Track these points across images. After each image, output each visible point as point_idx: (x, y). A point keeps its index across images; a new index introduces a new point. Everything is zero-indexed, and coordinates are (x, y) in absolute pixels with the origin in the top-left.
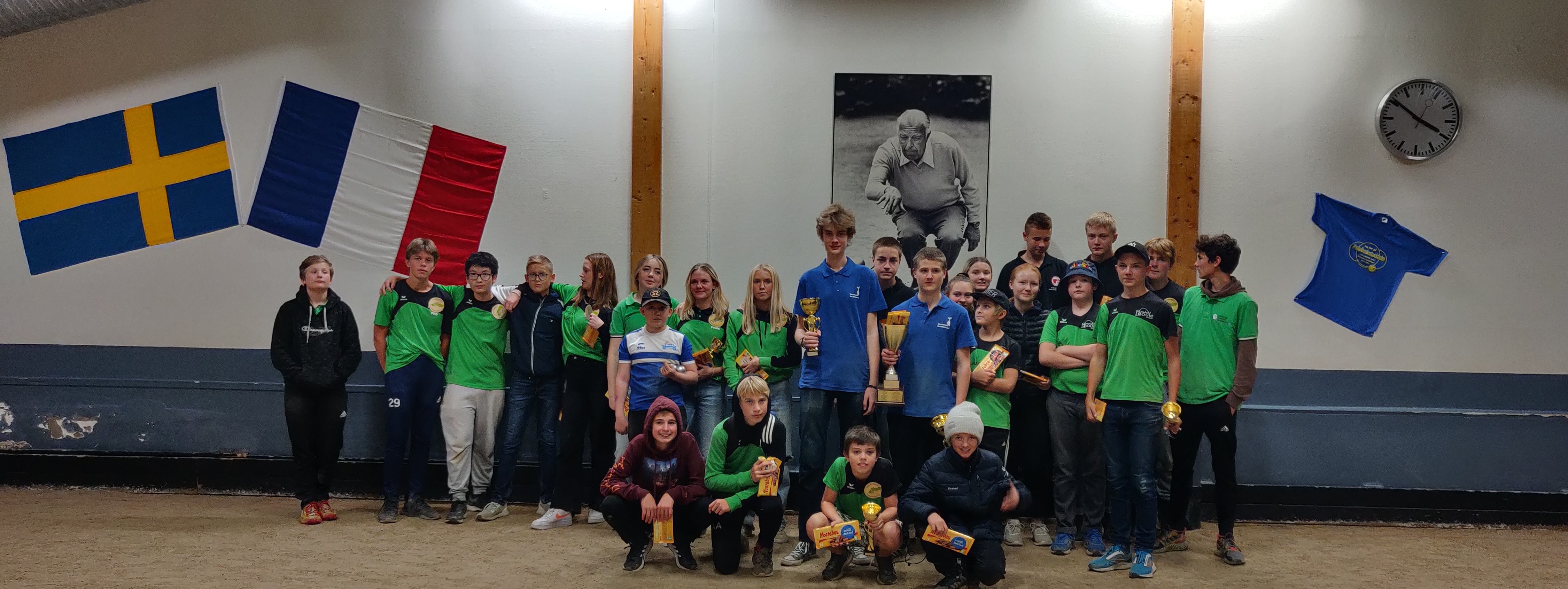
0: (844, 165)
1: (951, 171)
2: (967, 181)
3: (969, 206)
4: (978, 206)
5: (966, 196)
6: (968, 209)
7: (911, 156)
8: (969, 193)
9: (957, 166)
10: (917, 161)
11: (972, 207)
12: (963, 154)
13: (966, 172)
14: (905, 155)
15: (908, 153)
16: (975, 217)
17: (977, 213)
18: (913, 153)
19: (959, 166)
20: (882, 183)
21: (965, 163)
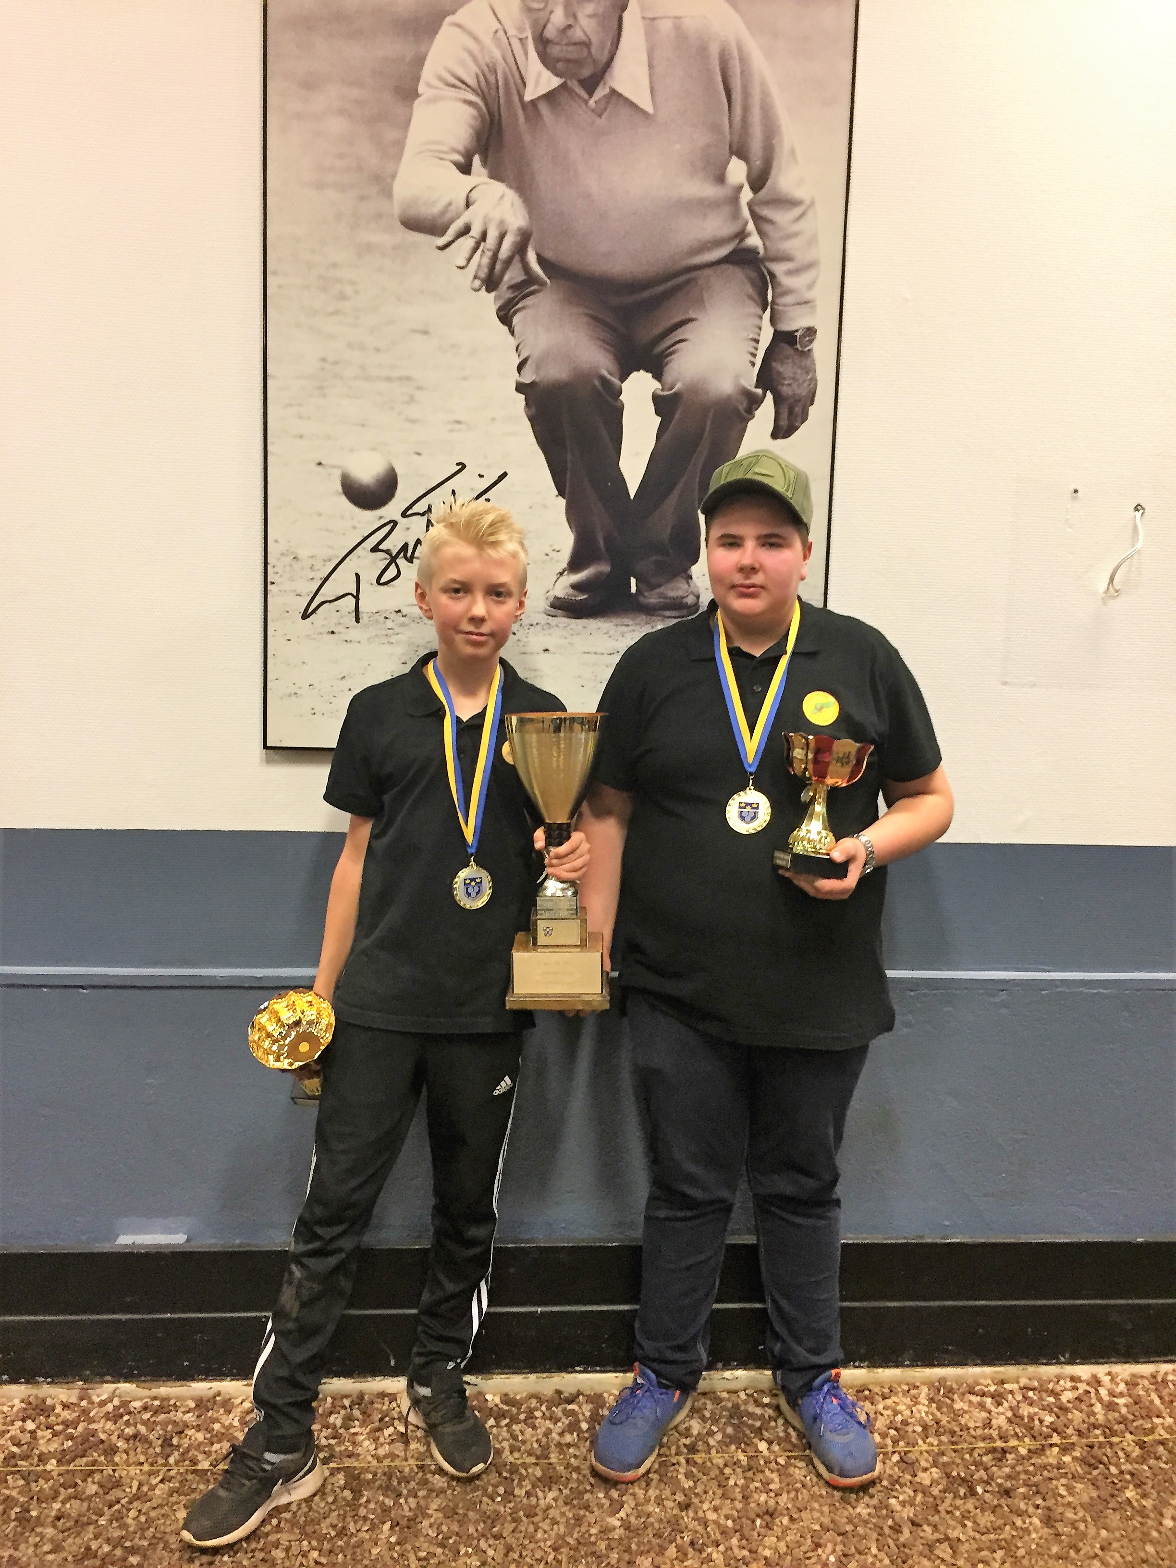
0: (310, 84)
1: (716, 128)
2: (774, 172)
3: (778, 269)
4: (809, 266)
5: (767, 228)
6: (772, 275)
7: (568, 61)
8: (782, 217)
9: (738, 111)
10: (591, 84)
11: (790, 273)
12: (759, 61)
13: (771, 132)
14: (546, 59)
15: (555, 51)
16: (799, 310)
17: (808, 296)
18: (573, 53)
19: (746, 109)
20: (458, 166)
21: (766, 95)
